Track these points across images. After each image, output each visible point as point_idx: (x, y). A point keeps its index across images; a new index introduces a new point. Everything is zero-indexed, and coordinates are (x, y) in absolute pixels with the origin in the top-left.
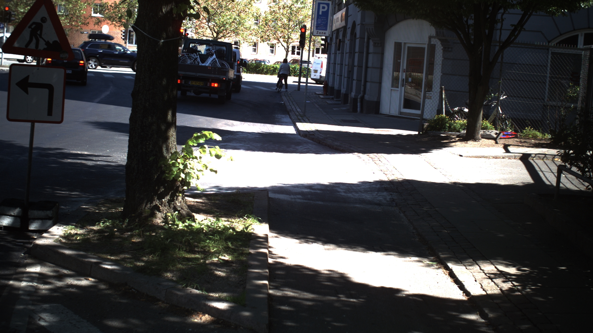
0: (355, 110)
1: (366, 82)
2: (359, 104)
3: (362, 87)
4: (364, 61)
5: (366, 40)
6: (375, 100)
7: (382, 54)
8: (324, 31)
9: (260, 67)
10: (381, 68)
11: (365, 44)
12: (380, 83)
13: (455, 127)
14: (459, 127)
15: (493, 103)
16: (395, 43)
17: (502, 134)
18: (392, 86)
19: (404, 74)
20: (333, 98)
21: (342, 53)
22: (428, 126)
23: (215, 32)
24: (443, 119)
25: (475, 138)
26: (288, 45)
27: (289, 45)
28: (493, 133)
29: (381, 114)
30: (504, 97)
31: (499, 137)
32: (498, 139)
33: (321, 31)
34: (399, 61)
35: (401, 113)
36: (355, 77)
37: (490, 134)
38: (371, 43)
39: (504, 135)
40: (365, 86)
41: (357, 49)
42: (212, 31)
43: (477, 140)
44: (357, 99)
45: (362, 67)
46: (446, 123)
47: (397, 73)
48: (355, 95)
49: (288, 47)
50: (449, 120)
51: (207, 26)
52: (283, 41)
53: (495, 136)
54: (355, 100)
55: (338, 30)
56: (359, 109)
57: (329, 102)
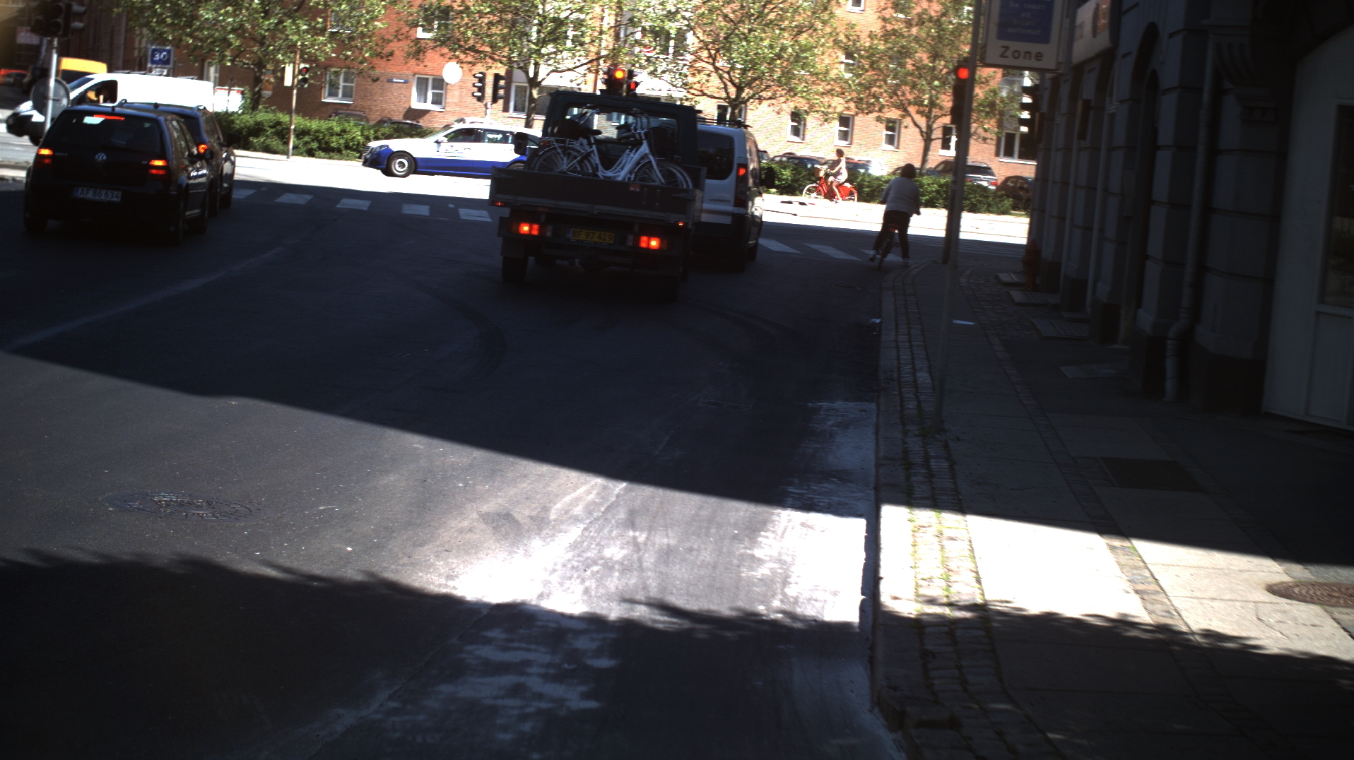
6: (1246, 352)
23: (734, 84)
26: (930, 123)
27: (933, 122)
42: (724, 80)
49: (930, 128)
51: (711, 68)
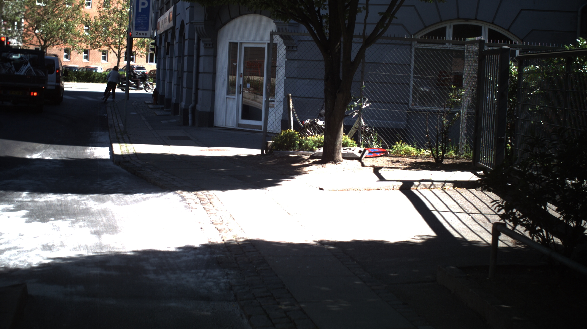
0: (185, 123)
1: (197, 89)
2: (190, 116)
3: (193, 95)
4: (195, 66)
5: (196, 41)
6: (208, 110)
7: (215, 56)
8: (145, 32)
9: (91, 75)
10: (214, 73)
11: (195, 46)
12: (213, 90)
13: (307, 145)
14: (312, 145)
15: (354, 113)
16: (230, 43)
17: (367, 152)
18: (228, 94)
19: (242, 79)
20: (162, 108)
21: (172, 57)
22: (273, 145)
23: (43, 40)
24: (292, 136)
25: (335, 159)
26: (120, 51)
28: (356, 150)
29: (216, 127)
30: (368, 105)
31: (364, 156)
32: (363, 158)
33: (141, 32)
34: (235, 64)
35: (239, 125)
36: (185, 85)
37: (353, 153)
38: (202, 44)
39: (370, 153)
40: (196, 94)
41: (186, 53)
42: (39, 38)
43: (338, 161)
44: (188, 109)
45: (192, 72)
46: (297, 139)
47: (234, 77)
48: (185, 105)
49: (119, 53)
50: (299, 136)
51: (34, 34)
52: (115, 47)
53: (359, 155)
54: (186, 111)
55: (166, 32)
56: (190, 122)
57: (158, 113)
